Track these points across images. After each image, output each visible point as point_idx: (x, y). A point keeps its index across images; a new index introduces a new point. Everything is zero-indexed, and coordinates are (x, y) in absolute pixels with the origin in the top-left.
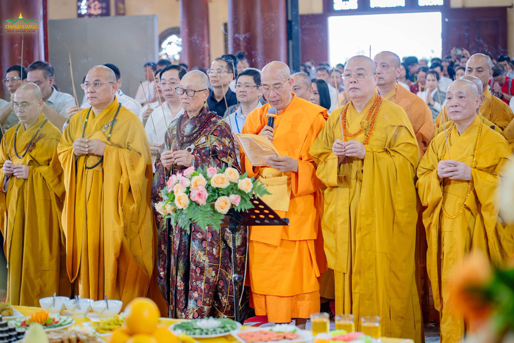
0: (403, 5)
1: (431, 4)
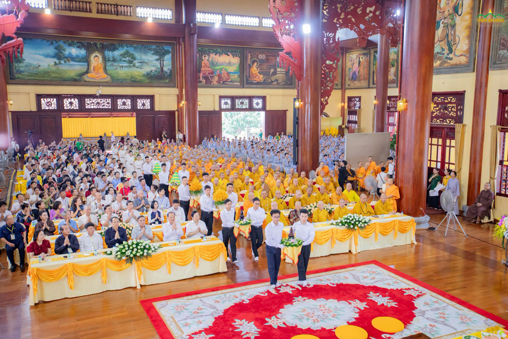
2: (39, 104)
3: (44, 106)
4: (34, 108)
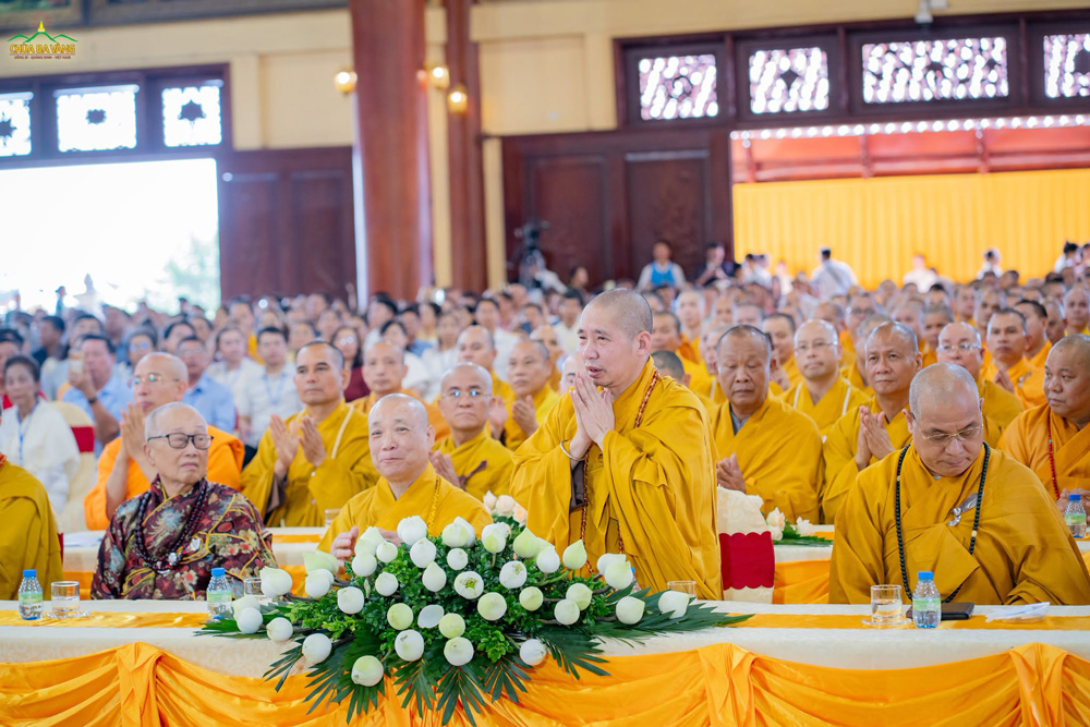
0: (131, 143)
1: (193, 143)
2: (627, 88)
3: (656, 104)
4: (601, 114)
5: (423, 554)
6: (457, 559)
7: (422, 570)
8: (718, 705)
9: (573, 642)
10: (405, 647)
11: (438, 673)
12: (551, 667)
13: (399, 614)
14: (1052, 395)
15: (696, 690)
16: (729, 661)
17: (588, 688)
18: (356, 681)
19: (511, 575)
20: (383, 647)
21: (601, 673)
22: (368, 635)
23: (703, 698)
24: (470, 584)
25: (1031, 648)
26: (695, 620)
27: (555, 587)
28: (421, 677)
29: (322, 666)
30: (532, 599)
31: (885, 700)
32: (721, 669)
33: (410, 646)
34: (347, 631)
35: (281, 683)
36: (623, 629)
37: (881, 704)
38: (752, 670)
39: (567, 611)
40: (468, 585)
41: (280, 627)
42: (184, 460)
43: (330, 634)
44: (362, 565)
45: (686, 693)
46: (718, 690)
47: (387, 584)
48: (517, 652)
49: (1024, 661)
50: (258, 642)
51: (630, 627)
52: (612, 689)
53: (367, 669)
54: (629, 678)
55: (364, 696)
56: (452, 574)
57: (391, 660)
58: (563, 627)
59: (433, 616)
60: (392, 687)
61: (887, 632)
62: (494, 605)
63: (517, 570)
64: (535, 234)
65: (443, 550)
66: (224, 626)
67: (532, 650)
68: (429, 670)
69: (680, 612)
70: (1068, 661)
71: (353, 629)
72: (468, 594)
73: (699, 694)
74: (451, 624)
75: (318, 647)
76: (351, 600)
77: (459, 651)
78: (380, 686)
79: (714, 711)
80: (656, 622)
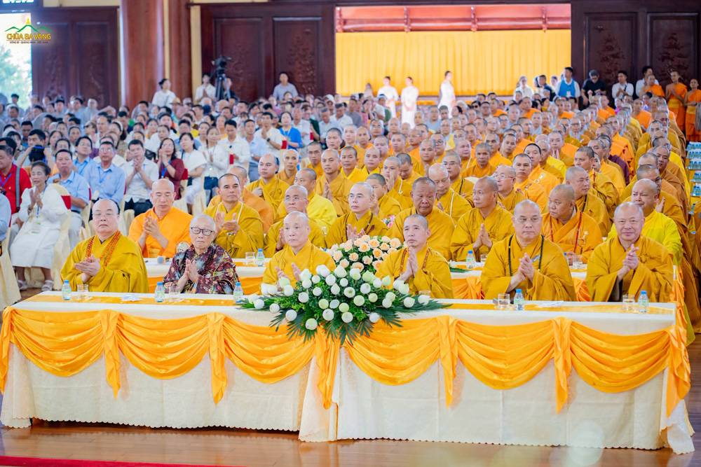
5: (330, 280)
6: (344, 282)
7: (331, 287)
8: (444, 337)
9: (388, 314)
10: (327, 316)
11: (339, 326)
12: (382, 323)
13: (323, 303)
14: (551, 210)
15: (435, 332)
16: (448, 323)
17: (395, 332)
18: (307, 328)
19: (365, 289)
20: (315, 315)
21: (400, 326)
22: (310, 310)
23: (438, 335)
24: (350, 292)
25: (559, 318)
26: (432, 306)
27: (381, 294)
28: (331, 327)
29: (292, 322)
30: (373, 298)
31: (505, 336)
32: (445, 324)
33: (329, 315)
34: (301, 309)
35: (278, 328)
36: (406, 309)
37: (505, 338)
38: (457, 325)
39: (387, 302)
40: (349, 292)
41: (275, 307)
42: (198, 239)
43: (295, 310)
44: (306, 284)
45: (432, 334)
46: (444, 333)
47: (317, 291)
48: (368, 318)
49: (556, 323)
50: (264, 312)
51: (408, 309)
52: (403, 332)
53: (311, 323)
54: (410, 328)
55: (310, 333)
56: (342, 288)
57: (320, 320)
58: (385, 308)
59: (335, 304)
60: (321, 330)
61: (504, 311)
62: (361, 300)
63: (367, 287)
64: (223, 64)
65: (338, 279)
66: (248, 305)
67: (374, 317)
68: (335, 324)
69: (426, 303)
70: (573, 324)
71: (304, 308)
72: (349, 296)
73: (436, 334)
74: (344, 307)
75: (291, 315)
76: (304, 297)
77: (347, 317)
78: (315, 330)
79: (442, 340)
80: (418, 307)
